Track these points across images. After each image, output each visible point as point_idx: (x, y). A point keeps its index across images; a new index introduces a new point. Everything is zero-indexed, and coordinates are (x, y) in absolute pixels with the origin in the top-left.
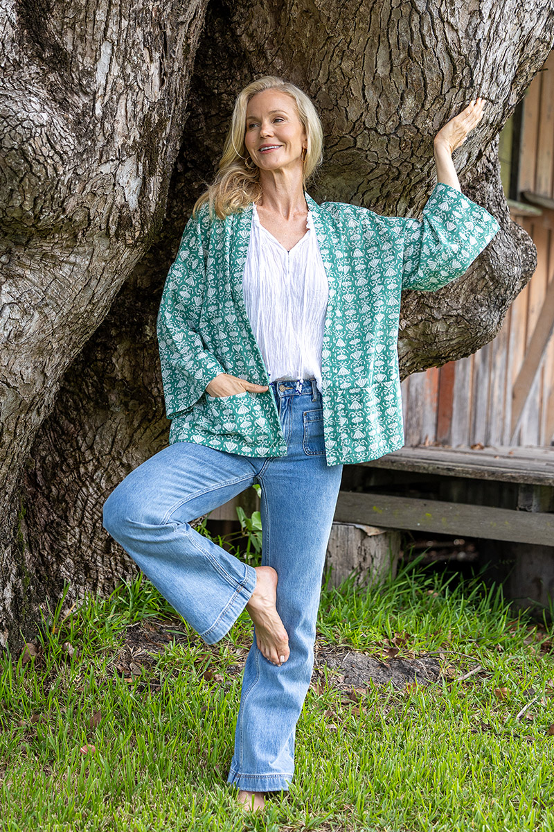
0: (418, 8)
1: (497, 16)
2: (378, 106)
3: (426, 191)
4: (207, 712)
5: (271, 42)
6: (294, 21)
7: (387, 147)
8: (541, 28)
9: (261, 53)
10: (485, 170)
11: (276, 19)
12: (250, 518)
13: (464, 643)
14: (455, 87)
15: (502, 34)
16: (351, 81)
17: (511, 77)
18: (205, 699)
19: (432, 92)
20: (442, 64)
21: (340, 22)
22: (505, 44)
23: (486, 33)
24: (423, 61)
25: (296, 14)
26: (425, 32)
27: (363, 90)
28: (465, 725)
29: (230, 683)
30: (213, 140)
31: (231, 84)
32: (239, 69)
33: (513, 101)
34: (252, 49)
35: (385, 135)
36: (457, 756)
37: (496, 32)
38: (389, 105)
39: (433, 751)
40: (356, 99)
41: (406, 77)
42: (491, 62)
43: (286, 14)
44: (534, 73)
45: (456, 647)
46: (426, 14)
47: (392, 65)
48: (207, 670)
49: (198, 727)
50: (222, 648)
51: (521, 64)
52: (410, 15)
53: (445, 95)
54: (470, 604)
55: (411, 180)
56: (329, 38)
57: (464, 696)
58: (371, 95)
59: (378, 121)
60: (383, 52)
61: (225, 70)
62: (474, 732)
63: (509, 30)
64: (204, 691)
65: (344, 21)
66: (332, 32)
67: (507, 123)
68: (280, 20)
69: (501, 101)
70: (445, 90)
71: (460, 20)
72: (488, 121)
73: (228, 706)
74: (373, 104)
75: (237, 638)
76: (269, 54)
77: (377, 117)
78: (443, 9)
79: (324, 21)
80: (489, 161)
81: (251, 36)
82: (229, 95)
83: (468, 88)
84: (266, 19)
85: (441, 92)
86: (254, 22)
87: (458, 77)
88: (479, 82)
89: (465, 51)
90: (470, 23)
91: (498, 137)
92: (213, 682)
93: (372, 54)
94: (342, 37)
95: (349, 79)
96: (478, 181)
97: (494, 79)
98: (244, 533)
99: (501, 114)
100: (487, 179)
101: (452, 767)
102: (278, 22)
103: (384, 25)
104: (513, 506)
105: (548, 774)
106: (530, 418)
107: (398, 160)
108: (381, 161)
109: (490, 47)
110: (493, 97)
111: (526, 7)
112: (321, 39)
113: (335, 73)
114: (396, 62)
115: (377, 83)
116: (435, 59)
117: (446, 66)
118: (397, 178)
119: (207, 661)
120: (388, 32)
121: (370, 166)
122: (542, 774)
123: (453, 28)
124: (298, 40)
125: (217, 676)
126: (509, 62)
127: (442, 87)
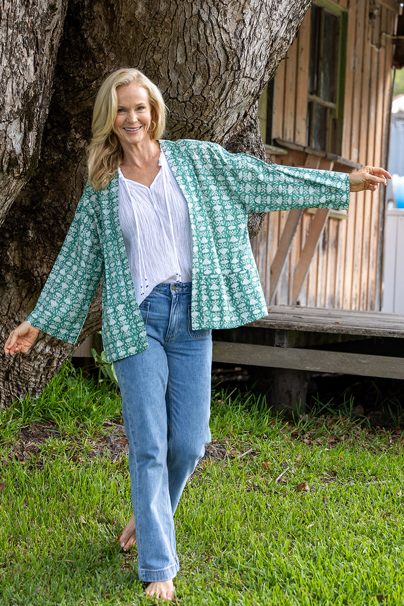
0: (203, 19)
1: (255, 23)
2: (178, 83)
3: (211, 139)
4: (74, 482)
5: (107, 42)
6: (122, 28)
7: (185, 110)
8: (283, 31)
9: (101, 50)
10: (249, 124)
11: (110, 27)
12: (100, 355)
13: (241, 434)
14: (228, 70)
15: (258, 35)
16: (160, 67)
17: (264, 63)
18: (73, 474)
19: (213, 74)
20: (220, 55)
21: (152, 28)
22: (260, 42)
23: (248, 34)
24: (207, 53)
25: (123, 23)
26: (208, 35)
27: (168, 73)
28: (243, 487)
29: (89, 463)
30: (70, 108)
31: (81, 70)
32: (86, 60)
33: (267, 78)
34: (95, 47)
35: (183, 102)
36: (238, 507)
37: (254, 34)
38: (185, 82)
39: (222, 504)
40: (164, 78)
41: (196, 64)
42: (252, 53)
43: (116, 24)
44: (280, 61)
45: (236, 436)
46: (208, 22)
47: (186, 56)
48: (74, 455)
49: (69, 492)
50: (83, 441)
51: (271, 55)
52: (198, 24)
53: (222, 75)
54: (245, 409)
55: (201, 131)
56: (145, 39)
57: (242, 468)
58: (173, 76)
59: (178, 93)
60: (180, 48)
61: (77, 61)
62: (248, 491)
63: (263, 32)
64: (72, 469)
65: (154, 27)
66: (147, 35)
67: (263, 93)
68: (113, 27)
69: (258, 79)
70: (222, 72)
71: (231, 26)
72: (250, 92)
73: (88, 478)
74: (175, 82)
75: (93, 434)
76: (106, 50)
77: (177, 90)
78: (219, 20)
79: (142, 28)
80: (252, 118)
81: (94, 39)
82: (80, 77)
83: (237, 71)
84: (103, 27)
85: (219, 74)
86: (96, 29)
87: (230, 63)
88: (244, 67)
89: (234, 46)
90: (237, 28)
91: (257, 102)
92: (78, 463)
93: (174, 49)
94: (153, 38)
95: (159, 66)
96: (245, 131)
97: (254, 65)
98: (96, 366)
99: (258, 87)
100: (251, 130)
101: (234, 514)
102: (111, 29)
103: (180, 30)
104: (271, 344)
105: (296, 517)
106: (282, 287)
107: (192, 119)
108: (181, 119)
109: (251, 44)
110: (253, 76)
111: (274, 17)
112: (140, 40)
113: (150, 62)
114: (189, 54)
115: (177, 68)
116: (215, 52)
117: (222, 56)
118: (192, 130)
119: (73, 449)
120: (183, 34)
121: (174, 123)
122: (293, 517)
123: (226, 31)
124: (124, 41)
125: (80, 458)
126: (263, 53)
127: (220, 71)
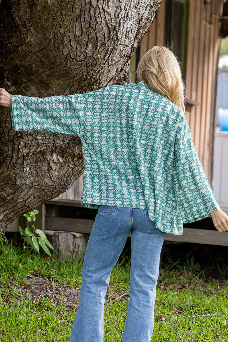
0: (93, 5)
1: (128, 9)
2: (77, 48)
3: (99, 86)
4: (7, 316)
5: (29, 20)
6: (39, 11)
7: (81, 66)
8: (147, 14)
9: (25, 25)
10: (124, 76)
11: (31, 11)
12: (25, 231)
13: (119, 283)
14: (110, 40)
15: (130, 16)
16: (64, 38)
17: (134, 35)
18: (6, 310)
19: (100, 42)
20: (104, 30)
21: (59, 11)
22: (131, 21)
23: (123, 16)
24: (96, 28)
25: (39, 8)
26: (96, 16)
27: (70, 41)
28: (120, 318)
29: (17, 303)
30: (4, 64)
31: (12, 39)
32: (15, 33)
33: (136, 45)
34: (20, 24)
35: (80, 61)
36: (117, 332)
37: (128, 15)
38: (81, 48)
39: (107, 330)
40: (67, 45)
41: (89, 36)
42: (126, 29)
43: (35, 8)
44: (144, 34)
45: (115, 285)
46: (97, 8)
47: (82, 30)
48: (7, 298)
49: (3, 323)
50: (13, 288)
51: (138, 30)
52: (90, 8)
53: (106, 43)
54: (122, 266)
55: (92, 81)
56: (55, 18)
57: (119, 306)
58: (73, 44)
59: (77, 55)
60: (78, 25)
61: (9, 33)
63: (133, 14)
64: (5, 307)
65: (61, 11)
66: (55, 16)
67: (133, 55)
68: (33, 11)
69: (130, 46)
70: (106, 41)
71: (112, 10)
72: (125, 55)
73: (16, 314)
74: (74, 48)
75: (20, 283)
76: (28, 26)
77: (76, 53)
78: (104, 6)
79: (52, 11)
80: (126, 72)
81: (20, 18)
82: (11, 44)
83: (116, 40)
84: (26, 10)
85: (104, 42)
86: (21, 12)
87: (111, 35)
88: (121, 38)
89: (114, 24)
90: (116, 12)
91: (129, 61)
92: (9, 303)
93: (74, 26)
94: (60, 18)
95: (64, 37)
96: (121, 81)
97: (127, 36)
98: (22, 237)
99: (130, 51)
100: (125, 80)
101: (115, 337)
102: (32, 12)
103: (78, 13)
105: (156, 338)
107: (86, 72)
108: (78, 72)
109: (125, 22)
110: (127, 44)
111: (140, 4)
112: (51, 19)
113: (57, 34)
114: (84, 29)
115: (76, 38)
116: (101, 28)
117: (106, 31)
118: (86, 80)
119: (6, 294)
120: (80, 16)
121: (73, 75)
122: (154, 339)
123: (108, 14)
124: (40, 20)
125: (11, 300)
126: (134, 29)
127: (104, 40)
